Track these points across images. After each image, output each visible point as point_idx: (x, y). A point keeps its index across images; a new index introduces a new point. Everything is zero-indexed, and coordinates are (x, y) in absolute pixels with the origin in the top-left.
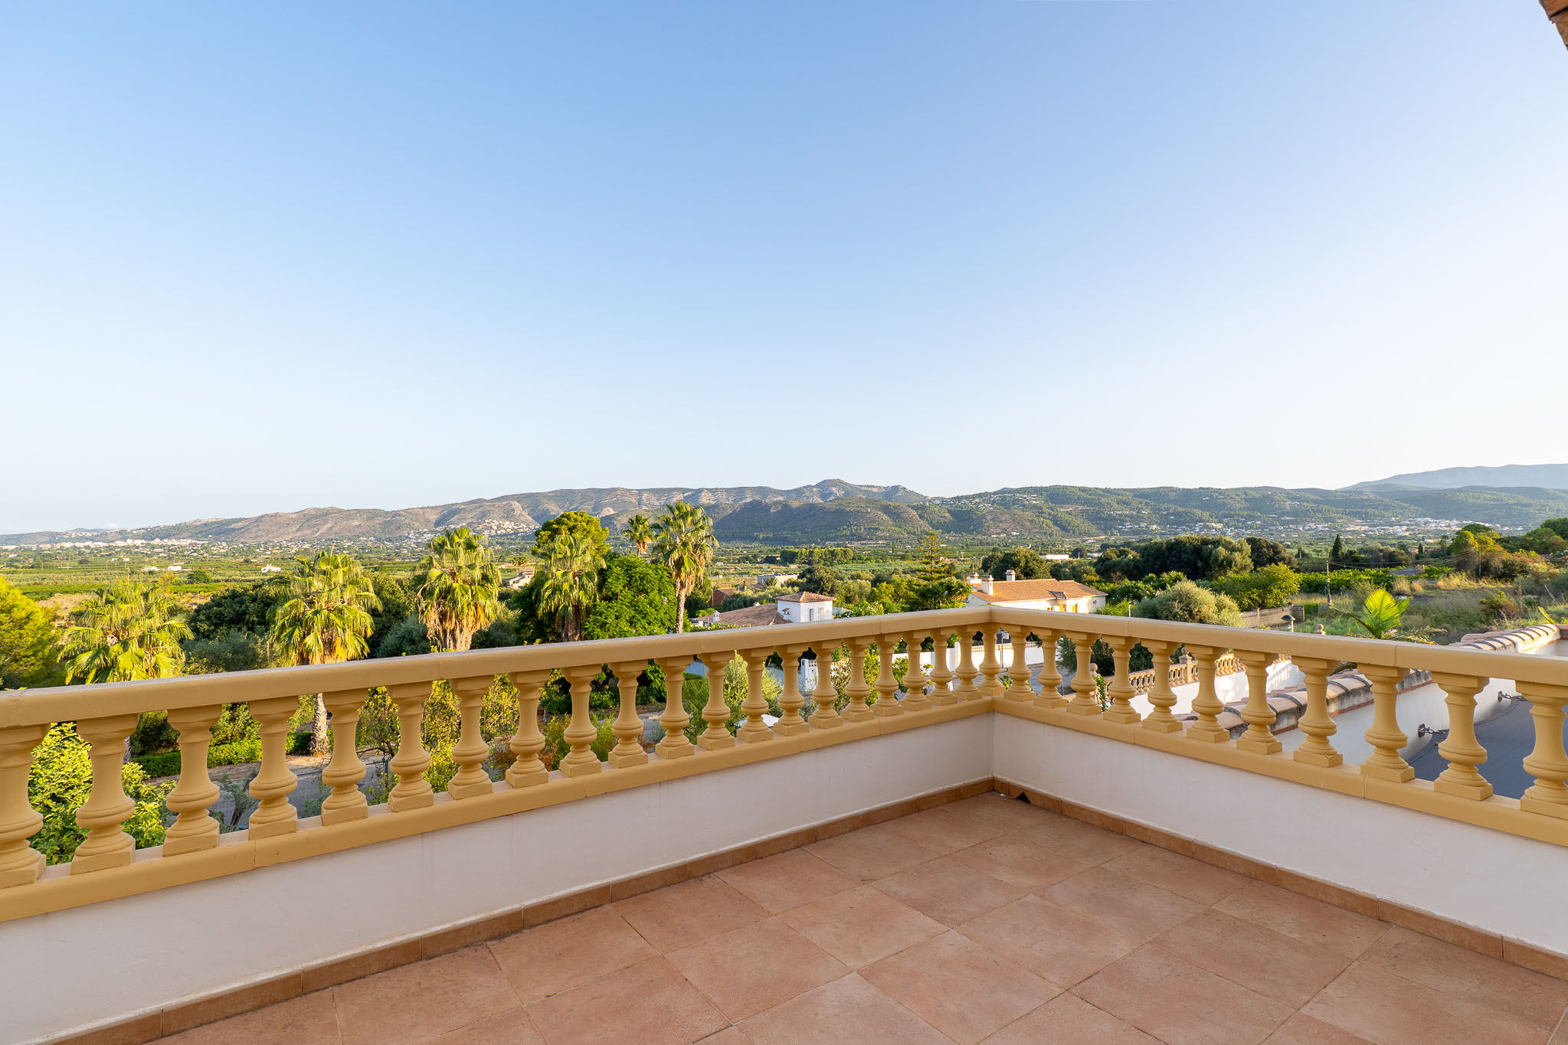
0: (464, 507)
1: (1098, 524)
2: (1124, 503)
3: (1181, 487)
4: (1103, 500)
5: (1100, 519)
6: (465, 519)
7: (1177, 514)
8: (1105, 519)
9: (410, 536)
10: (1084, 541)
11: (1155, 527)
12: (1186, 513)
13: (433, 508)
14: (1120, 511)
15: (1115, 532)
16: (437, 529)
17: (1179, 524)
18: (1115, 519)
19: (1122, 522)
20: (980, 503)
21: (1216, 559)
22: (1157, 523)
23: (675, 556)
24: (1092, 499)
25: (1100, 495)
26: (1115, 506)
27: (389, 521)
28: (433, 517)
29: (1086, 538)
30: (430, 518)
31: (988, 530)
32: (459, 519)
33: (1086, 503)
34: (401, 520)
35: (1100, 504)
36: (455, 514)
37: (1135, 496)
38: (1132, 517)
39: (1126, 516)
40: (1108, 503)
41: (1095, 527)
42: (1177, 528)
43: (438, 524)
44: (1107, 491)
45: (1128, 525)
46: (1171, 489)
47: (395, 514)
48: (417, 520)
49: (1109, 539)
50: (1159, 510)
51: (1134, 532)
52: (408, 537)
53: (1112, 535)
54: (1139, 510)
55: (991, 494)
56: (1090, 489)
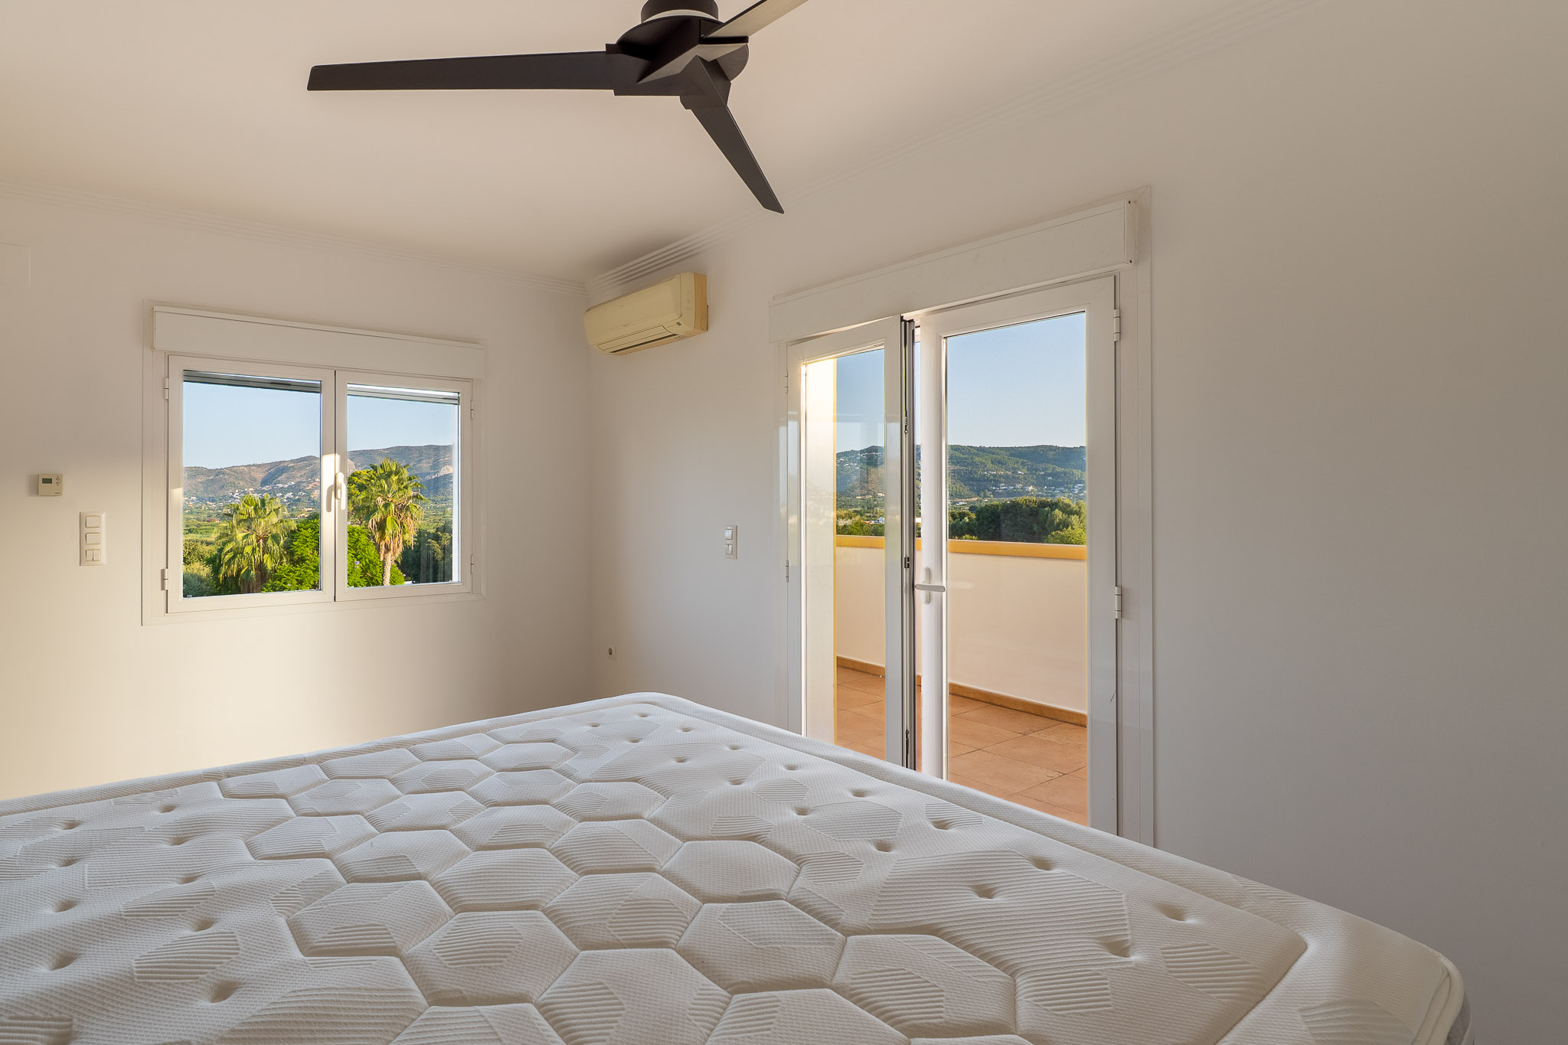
0: (292, 465)
1: (970, 485)
2: (999, 462)
3: (1061, 446)
4: (977, 459)
5: (973, 479)
6: (294, 477)
7: (1055, 475)
8: (978, 480)
9: (234, 496)
10: (954, 503)
11: (1031, 488)
12: (1065, 473)
13: (259, 466)
14: (992, 471)
15: (988, 493)
16: (264, 488)
17: (1057, 485)
18: (988, 480)
19: (996, 483)
20: (845, 462)
21: (1052, 522)
22: (1033, 484)
23: (377, 517)
24: (965, 458)
25: (974, 454)
26: (990, 465)
27: (212, 479)
28: (260, 476)
29: (957, 500)
30: (256, 476)
31: (853, 491)
32: (288, 478)
33: (958, 462)
34: (225, 479)
35: (973, 464)
36: (283, 473)
37: (1012, 455)
38: (1007, 477)
39: (1001, 476)
40: (982, 463)
41: (967, 488)
42: (1054, 490)
43: (264, 482)
44: (981, 449)
45: (1003, 486)
46: (1051, 448)
47: (219, 472)
48: (243, 479)
49: (981, 501)
50: (1036, 470)
51: (1009, 494)
52: (232, 497)
53: (985, 496)
54: (1015, 471)
55: (857, 452)
56: (963, 448)
